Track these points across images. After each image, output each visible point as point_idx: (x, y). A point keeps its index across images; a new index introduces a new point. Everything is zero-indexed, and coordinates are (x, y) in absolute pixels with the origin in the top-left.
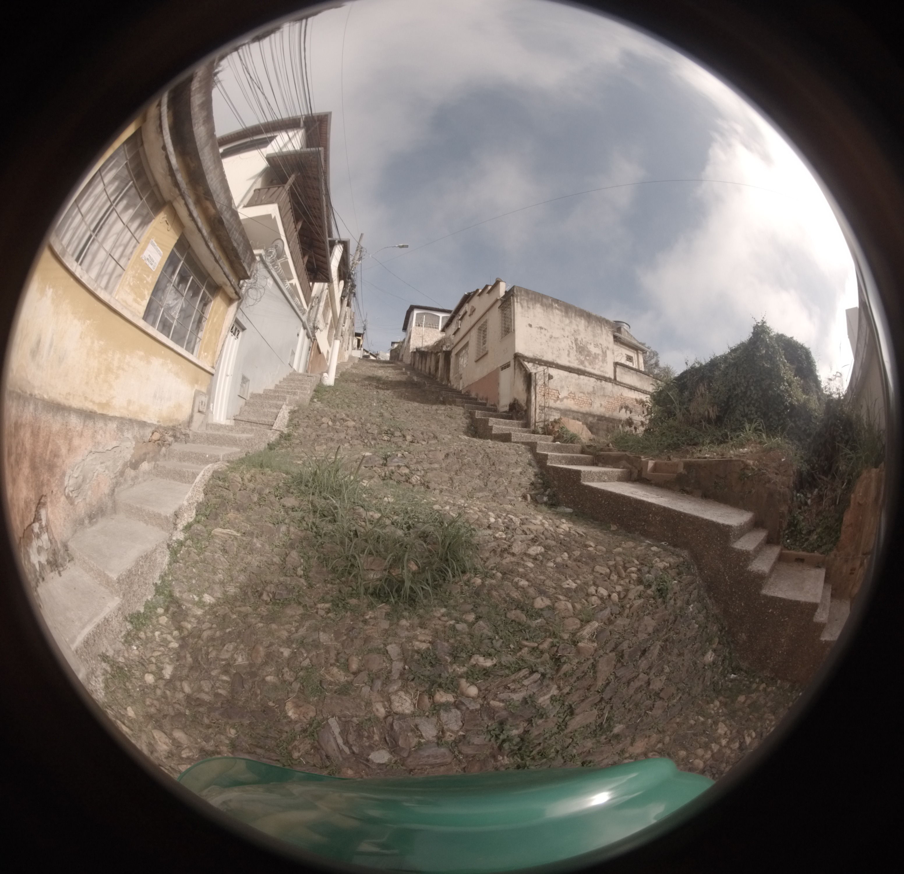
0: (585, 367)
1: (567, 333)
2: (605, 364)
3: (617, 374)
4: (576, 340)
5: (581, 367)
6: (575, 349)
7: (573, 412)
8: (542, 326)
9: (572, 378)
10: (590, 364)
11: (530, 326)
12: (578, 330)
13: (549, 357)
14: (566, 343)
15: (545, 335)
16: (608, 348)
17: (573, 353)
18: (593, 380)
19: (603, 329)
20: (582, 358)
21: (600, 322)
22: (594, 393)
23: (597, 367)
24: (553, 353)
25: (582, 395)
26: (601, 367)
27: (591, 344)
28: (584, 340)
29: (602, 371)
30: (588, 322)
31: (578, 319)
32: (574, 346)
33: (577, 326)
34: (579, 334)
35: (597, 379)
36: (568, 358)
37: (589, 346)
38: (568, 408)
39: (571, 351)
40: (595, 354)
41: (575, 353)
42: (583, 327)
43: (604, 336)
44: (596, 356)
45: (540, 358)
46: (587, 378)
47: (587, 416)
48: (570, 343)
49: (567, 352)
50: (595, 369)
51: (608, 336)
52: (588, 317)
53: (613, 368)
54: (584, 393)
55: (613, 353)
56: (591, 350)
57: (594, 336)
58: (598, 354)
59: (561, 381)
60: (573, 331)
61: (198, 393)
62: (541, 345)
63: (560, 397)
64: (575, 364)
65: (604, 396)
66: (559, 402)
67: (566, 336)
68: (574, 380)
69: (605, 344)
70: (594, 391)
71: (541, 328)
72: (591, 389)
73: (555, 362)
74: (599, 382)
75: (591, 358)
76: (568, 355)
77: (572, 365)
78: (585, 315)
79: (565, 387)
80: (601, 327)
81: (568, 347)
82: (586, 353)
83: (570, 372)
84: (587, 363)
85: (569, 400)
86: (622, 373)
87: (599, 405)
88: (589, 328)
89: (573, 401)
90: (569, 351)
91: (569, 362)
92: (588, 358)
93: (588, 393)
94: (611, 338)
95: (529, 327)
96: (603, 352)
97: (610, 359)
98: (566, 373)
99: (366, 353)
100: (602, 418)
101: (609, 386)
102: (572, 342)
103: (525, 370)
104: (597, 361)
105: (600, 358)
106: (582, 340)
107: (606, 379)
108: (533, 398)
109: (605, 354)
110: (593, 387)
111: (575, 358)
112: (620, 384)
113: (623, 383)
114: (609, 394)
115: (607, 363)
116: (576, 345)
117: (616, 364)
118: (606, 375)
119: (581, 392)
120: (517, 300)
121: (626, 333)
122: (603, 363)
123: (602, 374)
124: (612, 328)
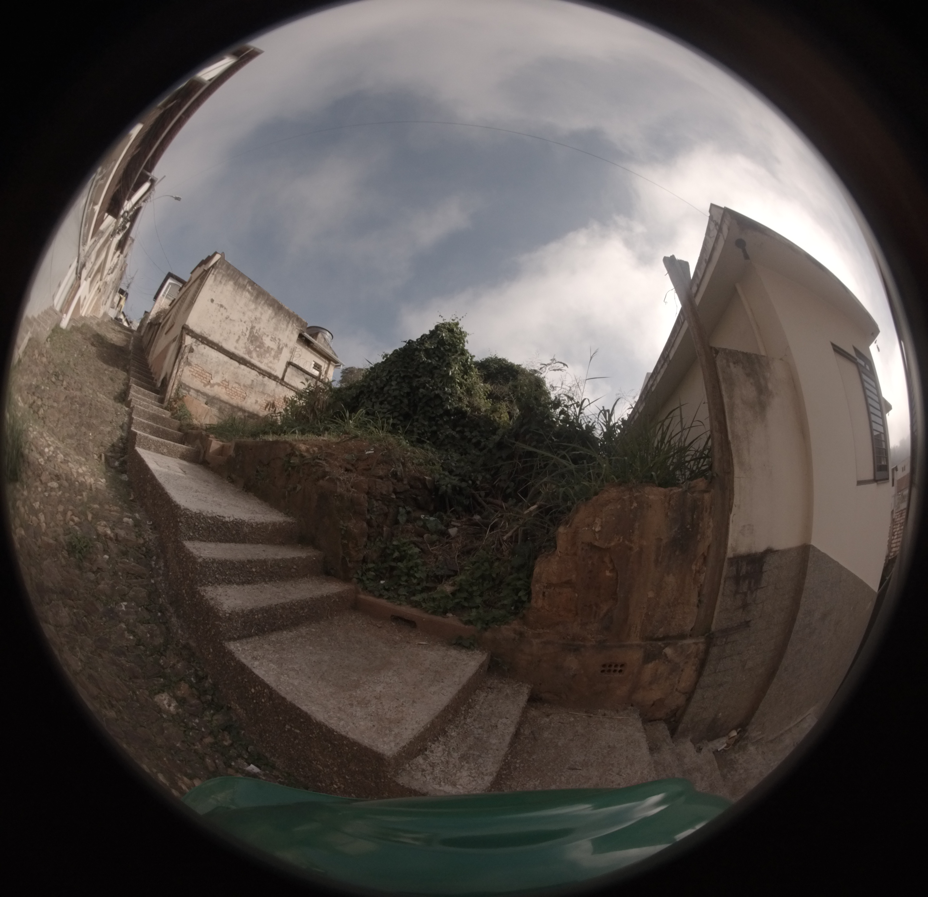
0: (251, 357)
2: (276, 361)
3: (287, 374)
4: (253, 328)
5: (247, 357)
6: (247, 336)
7: (222, 400)
8: (224, 304)
9: (231, 365)
10: (258, 356)
11: (212, 301)
12: (260, 318)
13: (215, 338)
14: (239, 328)
15: (222, 314)
16: (286, 346)
17: (244, 340)
18: (254, 373)
20: (252, 348)
21: (289, 317)
22: (251, 387)
23: (266, 361)
24: (221, 335)
25: (237, 385)
27: (268, 336)
28: (262, 330)
29: (270, 368)
30: (276, 314)
31: (266, 308)
32: (248, 333)
33: (261, 314)
34: (259, 323)
35: (260, 373)
36: (235, 344)
37: (264, 338)
38: (217, 396)
39: (242, 337)
40: (268, 347)
41: (246, 340)
42: (268, 317)
43: (287, 333)
44: (268, 350)
45: (206, 336)
46: (249, 370)
47: (235, 409)
48: (244, 329)
49: (237, 337)
50: (262, 363)
51: (292, 333)
52: (279, 308)
53: (284, 366)
54: (239, 384)
55: (292, 352)
56: (265, 342)
57: (276, 329)
58: (272, 349)
59: (219, 365)
60: (253, 318)
62: (213, 323)
63: (212, 382)
64: (241, 352)
65: (263, 393)
66: (208, 387)
67: (244, 320)
68: (232, 368)
69: (284, 340)
70: (252, 385)
71: (221, 306)
72: (249, 382)
73: (220, 344)
74: (261, 377)
75: (262, 350)
76: (237, 341)
77: (237, 352)
78: (276, 306)
79: (221, 373)
81: (240, 333)
82: (258, 343)
83: (231, 358)
84: (254, 355)
85: (220, 388)
86: (292, 375)
87: (254, 401)
88: (274, 320)
89: (224, 390)
90: (239, 337)
91: (236, 348)
92: (258, 349)
93: (244, 386)
94: (296, 336)
95: (210, 302)
96: (278, 348)
97: (285, 357)
98: (226, 359)
99: (122, 317)
100: (253, 416)
101: (272, 384)
102: (247, 329)
103: (181, 342)
104: (268, 355)
105: (273, 353)
106: (260, 329)
107: (270, 376)
108: (175, 372)
109: (280, 350)
110: (253, 381)
111: (243, 346)
112: (287, 385)
113: (290, 385)
114: (269, 392)
115: (278, 360)
116: (250, 333)
117: (289, 364)
118: (273, 373)
119: (236, 383)
120: (214, 271)
121: (323, 340)
122: (274, 359)
123: (269, 370)
124: (302, 327)
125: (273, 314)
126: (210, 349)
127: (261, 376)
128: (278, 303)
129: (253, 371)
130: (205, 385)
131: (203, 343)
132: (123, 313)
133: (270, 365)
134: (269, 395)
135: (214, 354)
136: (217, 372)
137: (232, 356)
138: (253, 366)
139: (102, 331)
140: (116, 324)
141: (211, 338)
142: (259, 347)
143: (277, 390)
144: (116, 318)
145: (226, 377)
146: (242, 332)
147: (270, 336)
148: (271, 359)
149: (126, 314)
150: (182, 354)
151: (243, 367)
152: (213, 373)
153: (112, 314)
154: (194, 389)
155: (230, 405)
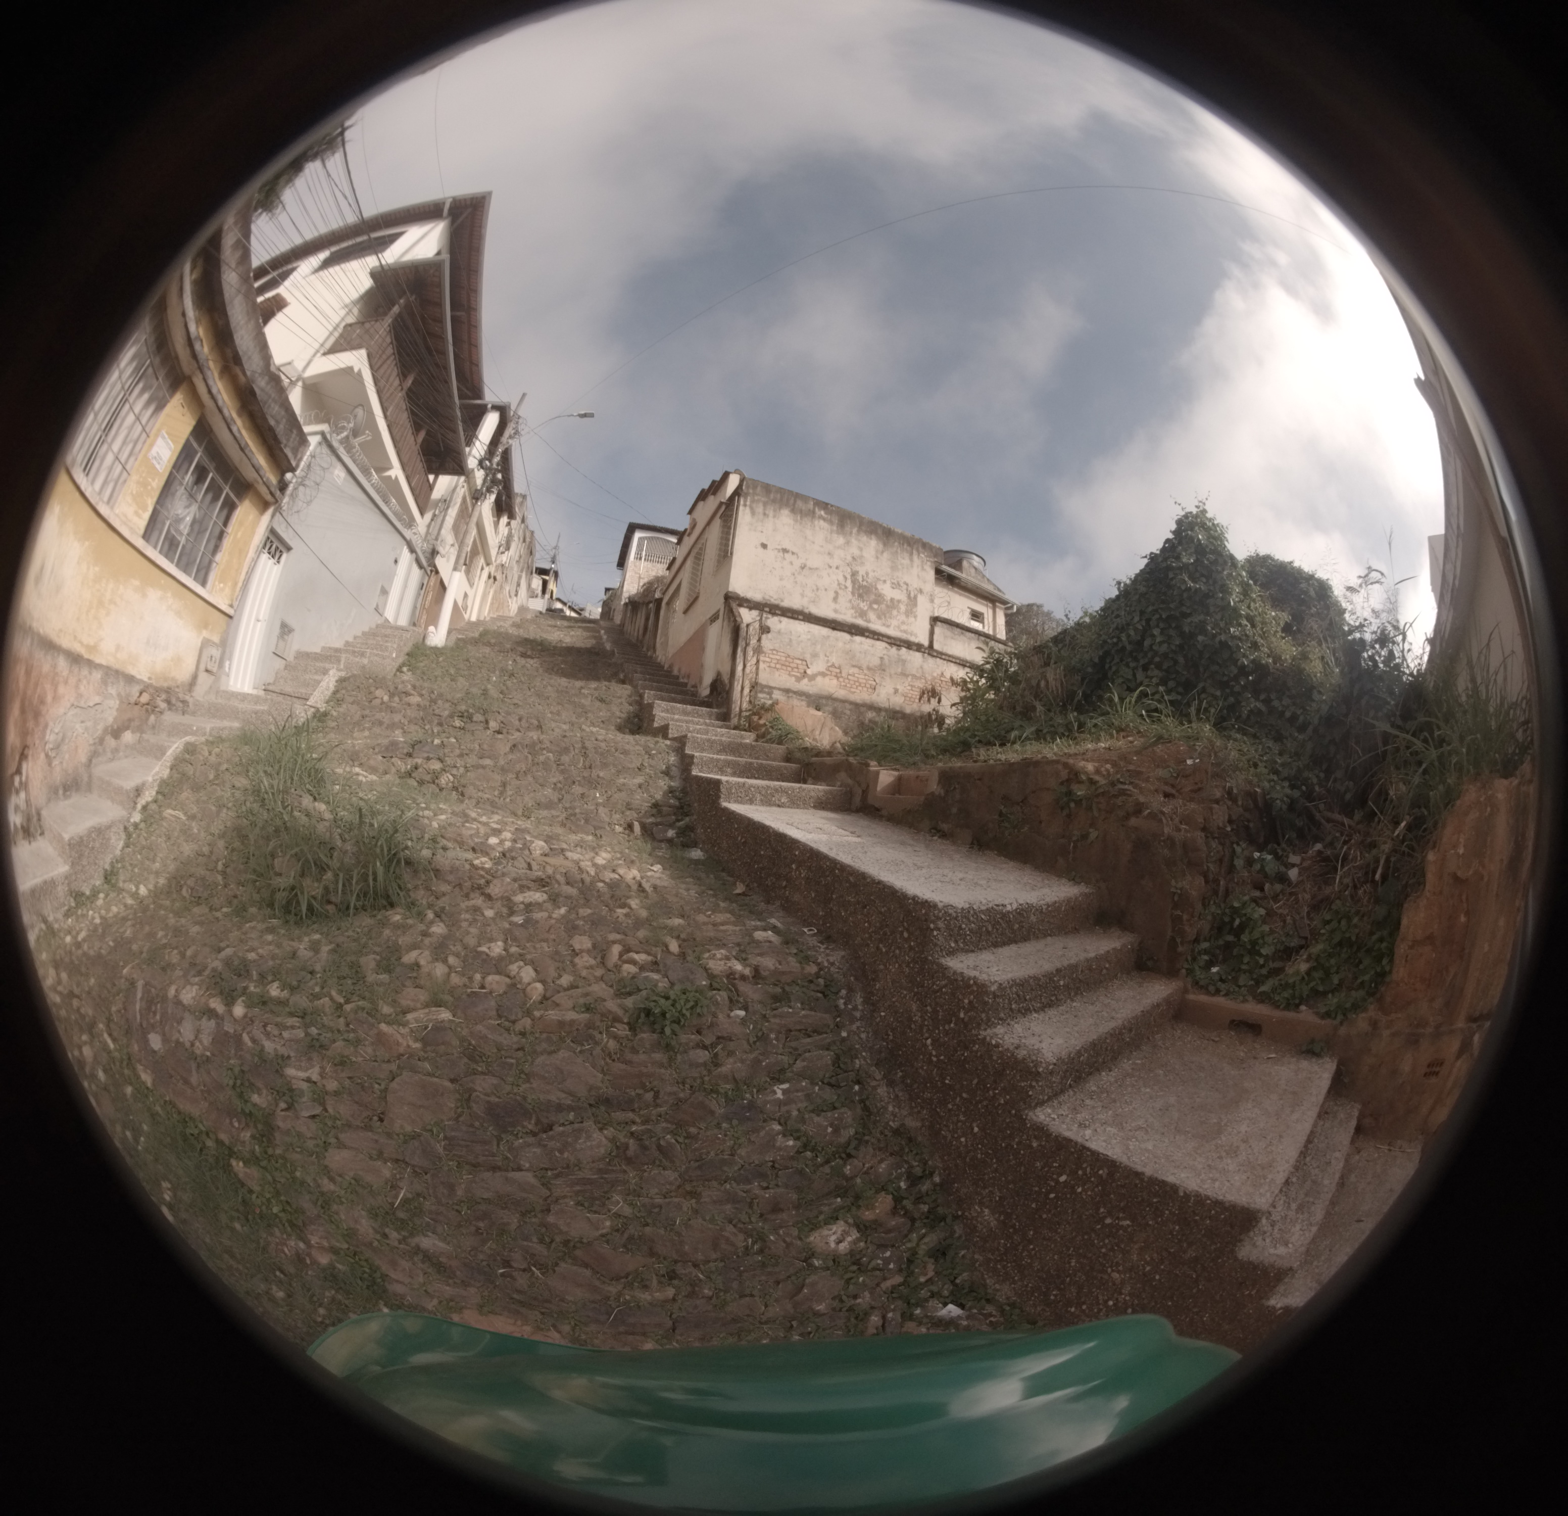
0: (869, 621)
1: (836, 562)
2: (912, 619)
3: (935, 637)
4: (854, 574)
5: (860, 622)
6: (850, 589)
7: (835, 700)
8: (787, 545)
9: (837, 639)
10: (879, 618)
11: (764, 546)
12: (861, 557)
13: (794, 602)
14: (831, 579)
15: (791, 563)
16: (921, 591)
17: (846, 597)
18: (881, 645)
19: (915, 557)
20: (864, 606)
21: (909, 544)
22: (882, 668)
23: (894, 623)
24: (803, 595)
25: (856, 670)
26: (903, 623)
27: (885, 581)
28: (871, 574)
29: (905, 632)
30: (885, 545)
31: (864, 538)
32: (849, 584)
33: (861, 549)
34: (862, 564)
35: (890, 644)
36: (833, 605)
37: (879, 586)
38: (825, 693)
39: (840, 592)
40: (892, 600)
41: (850, 596)
42: (873, 553)
43: (915, 570)
44: (893, 604)
45: (776, 602)
46: (869, 641)
47: (862, 709)
48: (841, 579)
49: (832, 595)
50: (888, 626)
51: (923, 569)
52: (886, 535)
53: (927, 626)
54: (860, 668)
55: (932, 601)
56: (884, 592)
57: (894, 568)
58: (899, 601)
59: (814, 644)
60: (849, 558)
61: (206, 643)
62: (781, 579)
63: (809, 672)
64: (848, 616)
65: (904, 674)
66: (806, 681)
67: (834, 566)
68: (840, 644)
69: (915, 584)
70: (881, 665)
71: (785, 551)
72: (876, 661)
73: (806, 611)
74: (894, 650)
75: (883, 606)
76: (835, 599)
77: (840, 617)
78: (880, 531)
79: (822, 656)
80: (911, 554)
81: (835, 586)
82: (872, 597)
83: (834, 629)
84: (872, 616)
85: (827, 679)
86: (946, 637)
87: (892, 691)
88: (885, 555)
89: (835, 681)
90: (836, 593)
91: (836, 611)
92: (875, 606)
93: (869, 669)
94: (931, 574)
95: (761, 550)
96: (909, 597)
97: (924, 611)
98: (825, 631)
99: (559, 605)
100: (895, 714)
101: (916, 658)
102: (846, 578)
103: (735, 621)
104: (895, 612)
105: (903, 608)
106: (867, 574)
107: (909, 645)
108: (739, 668)
109: (912, 601)
110: (882, 658)
111: (849, 605)
112: (941, 655)
113: (946, 655)
114: (914, 672)
115: (915, 617)
116: (854, 582)
117: (935, 620)
118: (913, 639)
119: (854, 666)
120: (745, 501)
121: (973, 571)
122: (907, 616)
123: (904, 636)
124: (935, 556)
125: (881, 546)
126: (791, 621)
127: (894, 648)
128: (881, 526)
129: (878, 643)
130: (798, 680)
131: (774, 614)
132: (559, 600)
133: (904, 627)
134: (914, 676)
135: (801, 628)
136: (815, 655)
137: (834, 625)
138: (876, 635)
139: (533, 632)
140: (553, 617)
141: (786, 604)
142: (876, 602)
143: (925, 666)
144: (549, 610)
145: (834, 659)
146: (839, 584)
147: (888, 582)
148: (903, 618)
149: (565, 600)
150: (746, 639)
151: (858, 639)
152: (808, 657)
153: (539, 605)
154: (779, 689)
155: (851, 703)
